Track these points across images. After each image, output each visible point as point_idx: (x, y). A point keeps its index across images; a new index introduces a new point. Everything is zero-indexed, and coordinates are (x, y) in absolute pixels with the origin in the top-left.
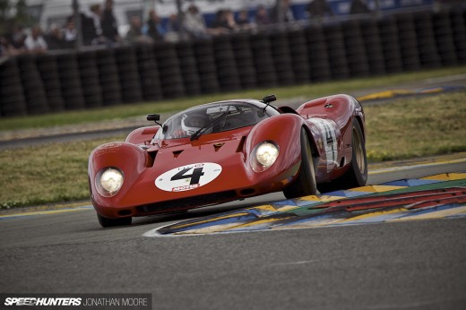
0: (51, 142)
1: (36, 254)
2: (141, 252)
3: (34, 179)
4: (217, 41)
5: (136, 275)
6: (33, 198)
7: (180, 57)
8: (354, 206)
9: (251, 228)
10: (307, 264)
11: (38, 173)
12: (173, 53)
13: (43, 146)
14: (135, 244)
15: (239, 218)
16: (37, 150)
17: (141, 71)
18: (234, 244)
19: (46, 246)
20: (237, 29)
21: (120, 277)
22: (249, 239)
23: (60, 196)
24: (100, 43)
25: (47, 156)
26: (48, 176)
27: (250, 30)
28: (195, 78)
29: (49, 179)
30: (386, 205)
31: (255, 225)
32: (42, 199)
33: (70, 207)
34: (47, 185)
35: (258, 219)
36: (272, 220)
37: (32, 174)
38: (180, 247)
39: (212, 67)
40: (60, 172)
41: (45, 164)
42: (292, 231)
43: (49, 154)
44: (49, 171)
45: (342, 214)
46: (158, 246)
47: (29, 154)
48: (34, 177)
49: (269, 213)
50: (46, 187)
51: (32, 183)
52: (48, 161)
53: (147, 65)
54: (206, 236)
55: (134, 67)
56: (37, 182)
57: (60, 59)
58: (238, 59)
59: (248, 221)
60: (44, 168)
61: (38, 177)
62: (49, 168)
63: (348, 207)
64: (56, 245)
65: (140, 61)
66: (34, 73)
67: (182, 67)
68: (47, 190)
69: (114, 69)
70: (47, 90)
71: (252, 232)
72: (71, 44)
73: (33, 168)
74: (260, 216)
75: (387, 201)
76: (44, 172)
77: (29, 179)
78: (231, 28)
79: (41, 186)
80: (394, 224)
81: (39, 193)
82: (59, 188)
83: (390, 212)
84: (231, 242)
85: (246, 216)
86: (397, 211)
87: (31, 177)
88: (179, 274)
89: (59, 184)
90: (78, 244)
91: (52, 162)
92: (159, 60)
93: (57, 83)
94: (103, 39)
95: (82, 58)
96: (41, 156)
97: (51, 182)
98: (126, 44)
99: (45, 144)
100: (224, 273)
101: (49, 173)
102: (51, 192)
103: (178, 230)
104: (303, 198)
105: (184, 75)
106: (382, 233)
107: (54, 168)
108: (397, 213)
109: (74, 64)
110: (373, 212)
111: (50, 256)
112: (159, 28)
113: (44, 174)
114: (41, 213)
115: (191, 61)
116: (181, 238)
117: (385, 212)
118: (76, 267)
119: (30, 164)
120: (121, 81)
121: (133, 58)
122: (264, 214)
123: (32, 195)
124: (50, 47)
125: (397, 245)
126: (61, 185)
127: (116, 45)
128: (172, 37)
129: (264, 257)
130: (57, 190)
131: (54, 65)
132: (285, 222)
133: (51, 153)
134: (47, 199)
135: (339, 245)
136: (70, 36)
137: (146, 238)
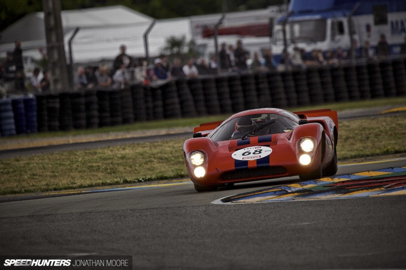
0: (177, 138)
1: (138, 214)
2: (206, 214)
3: (162, 162)
4: (309, 71)
5: (197, 230)
6: (160, 175)
7: (284, 81)
8: (352, 185)
9: (282, 199)
10: (308, 225)
11: (166, 158)
12: (279, 78)
13: (172, 141)
14: (204, 209)
15: (275, 192)
16: (167, 143)
17: (258, 90)
18: (267, 210)
19: (147, 209)
20: (325, 63)
21: (186, 231)
22: (278, 207)
23: (178, 174)
24: (233, 71)
25: (173, 147)
26: (172, 160)
27: (334, 64)
28: (294, 95)
29: (173, 162)
30: (373, 185)
31: (284, 198)
32: (165, 175)
33: (181, 182)
34: (171, 166)
35: (287, 193)
36: (296, 194)
37: (161, 159)
38: (232, 211)
39: (305, 88)
40: (180, 158)
41: (171, 153)
42: (307, 202)
43: (175, 146)
44: (174, 157)
45: (343, 191)
46: (218, 210)
47: (161, 146)
48: (163, 161)
49: (297, 189)
50: (170, 168)
51: (161, 165)
52: (174, 150)
53: (262, 86)
54: (252, 204)
55: (253, 87)
56: (164, 164)
57: (204, 82)
58: (323, 84)
59: (280, 195)
60: (170, 155)
61: (166, 161)
62: (174, 155)
63: (348, 186)
64: (153, 209)
65: (257, 84)
66: (186, 90)
67: (286, 88)
68: (170, 169)
69: (240, 88)
70: (196, 102)
71: (281, 202)
72: (214, 71)
73: (163, 155)
74: (289, 191)
75: (374, 183)
76: (170, 158)
77: (159, 162)
78: (321, 63)
79: (167, 167)
80: (374, 198)
81: (165, 172)
82: (178, 168)
83: (374, 190)
84: (265, 209)
85: (280, 191)
86: (378, 189)
87: (160, 161)
88: (224, 230)
89: (180, 165)
90: (168, 208)
91: (176, 151)
92: (269, 83)
93: (202, 97)
94: (236, 68)
95: (219, 81)
96: (169, 147)
97: (174, 164)
98: (250, 72)
99: (173, 139)
100: (254, 230)
101: (173, 159)
102: (173, 171)
103: (234, 199)
104: (321, 179)
105: (287, 93)
106: (364, 204)
107: (177, 155)
108: (378, 191)
109: (213, 85)
110: (362, 190)
111: (146, 216)
112: (273, 61)
113: (170, 159)
114: (160, 185)
115: (292, 83)
116: (235, 205)
117: (370, 190)
118: (160, 224)
119: (161, 152)
120: (245, 96)
121: (252, 81)
122: (293, 190)
123: (160, 172)
124: (200, 73)
125: (371, 213)
126: (180, 167)
127: (244, 72)
128: (281, 68)
129: (283, 219)
130: (176, 170)
131: (200, 85)
132: (304, 196)
133: (176, 145)
134: (169, 176)
135: (334, 212)
136: (214, 65)
137: (213, 205)
